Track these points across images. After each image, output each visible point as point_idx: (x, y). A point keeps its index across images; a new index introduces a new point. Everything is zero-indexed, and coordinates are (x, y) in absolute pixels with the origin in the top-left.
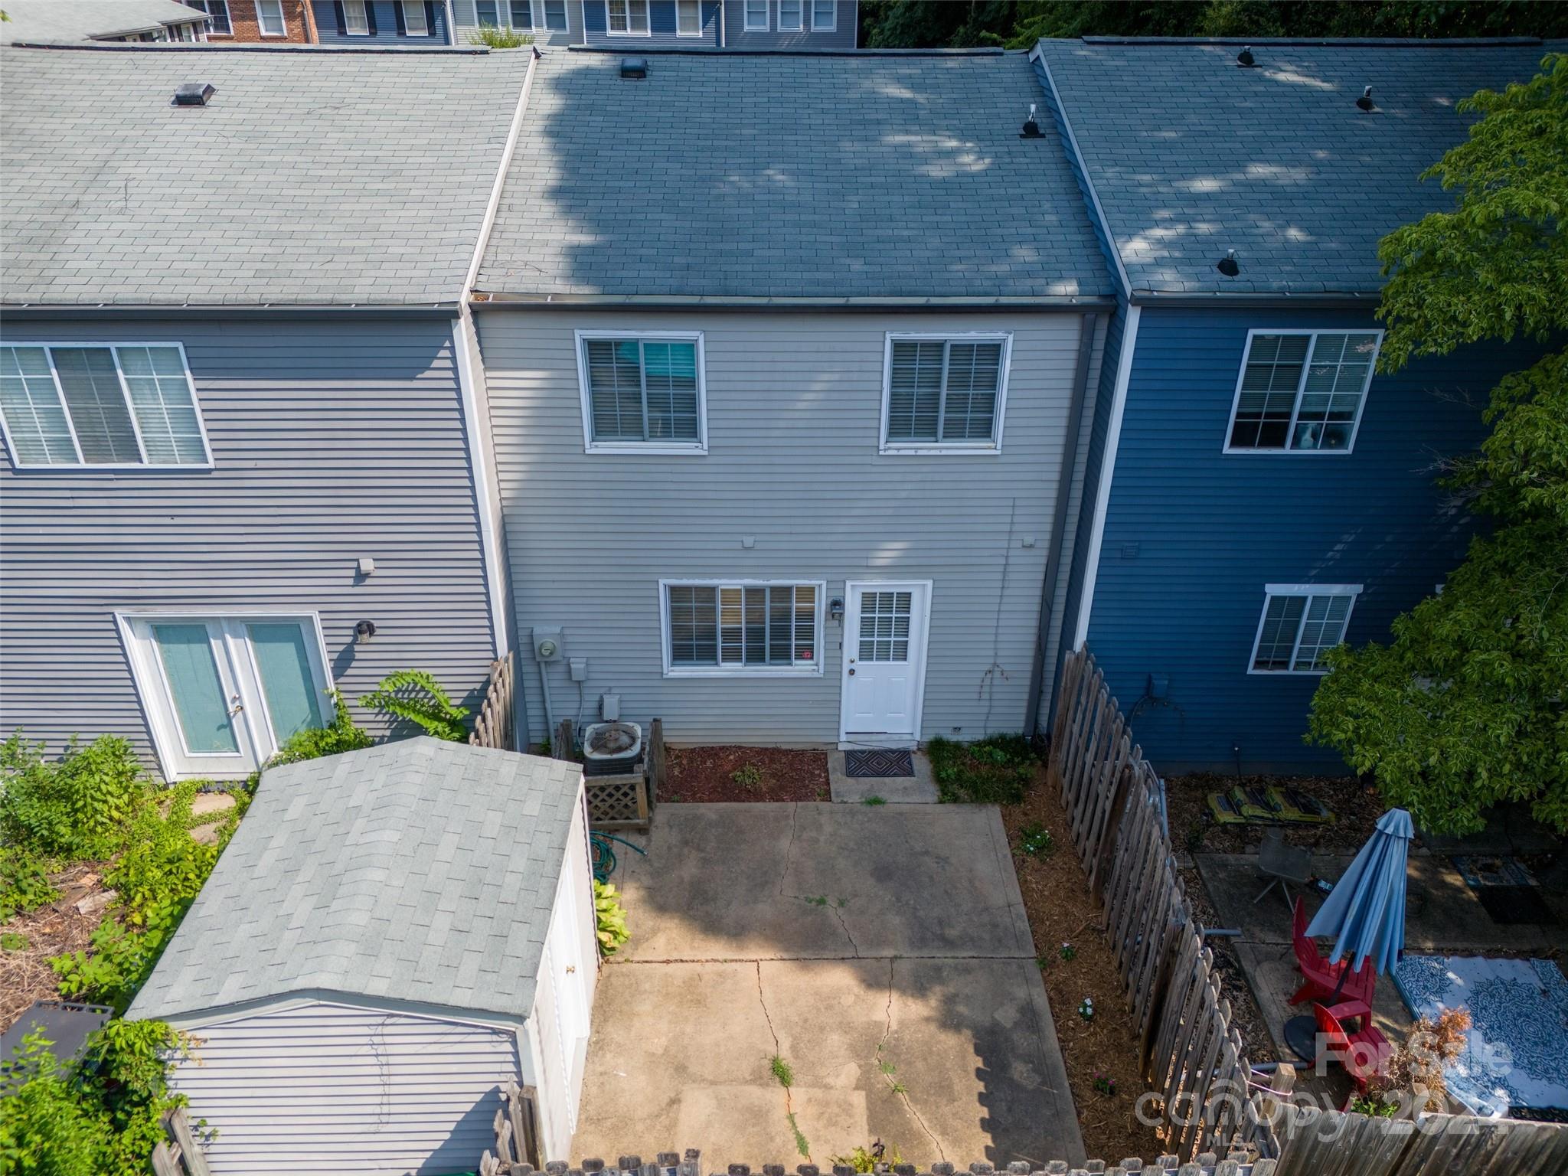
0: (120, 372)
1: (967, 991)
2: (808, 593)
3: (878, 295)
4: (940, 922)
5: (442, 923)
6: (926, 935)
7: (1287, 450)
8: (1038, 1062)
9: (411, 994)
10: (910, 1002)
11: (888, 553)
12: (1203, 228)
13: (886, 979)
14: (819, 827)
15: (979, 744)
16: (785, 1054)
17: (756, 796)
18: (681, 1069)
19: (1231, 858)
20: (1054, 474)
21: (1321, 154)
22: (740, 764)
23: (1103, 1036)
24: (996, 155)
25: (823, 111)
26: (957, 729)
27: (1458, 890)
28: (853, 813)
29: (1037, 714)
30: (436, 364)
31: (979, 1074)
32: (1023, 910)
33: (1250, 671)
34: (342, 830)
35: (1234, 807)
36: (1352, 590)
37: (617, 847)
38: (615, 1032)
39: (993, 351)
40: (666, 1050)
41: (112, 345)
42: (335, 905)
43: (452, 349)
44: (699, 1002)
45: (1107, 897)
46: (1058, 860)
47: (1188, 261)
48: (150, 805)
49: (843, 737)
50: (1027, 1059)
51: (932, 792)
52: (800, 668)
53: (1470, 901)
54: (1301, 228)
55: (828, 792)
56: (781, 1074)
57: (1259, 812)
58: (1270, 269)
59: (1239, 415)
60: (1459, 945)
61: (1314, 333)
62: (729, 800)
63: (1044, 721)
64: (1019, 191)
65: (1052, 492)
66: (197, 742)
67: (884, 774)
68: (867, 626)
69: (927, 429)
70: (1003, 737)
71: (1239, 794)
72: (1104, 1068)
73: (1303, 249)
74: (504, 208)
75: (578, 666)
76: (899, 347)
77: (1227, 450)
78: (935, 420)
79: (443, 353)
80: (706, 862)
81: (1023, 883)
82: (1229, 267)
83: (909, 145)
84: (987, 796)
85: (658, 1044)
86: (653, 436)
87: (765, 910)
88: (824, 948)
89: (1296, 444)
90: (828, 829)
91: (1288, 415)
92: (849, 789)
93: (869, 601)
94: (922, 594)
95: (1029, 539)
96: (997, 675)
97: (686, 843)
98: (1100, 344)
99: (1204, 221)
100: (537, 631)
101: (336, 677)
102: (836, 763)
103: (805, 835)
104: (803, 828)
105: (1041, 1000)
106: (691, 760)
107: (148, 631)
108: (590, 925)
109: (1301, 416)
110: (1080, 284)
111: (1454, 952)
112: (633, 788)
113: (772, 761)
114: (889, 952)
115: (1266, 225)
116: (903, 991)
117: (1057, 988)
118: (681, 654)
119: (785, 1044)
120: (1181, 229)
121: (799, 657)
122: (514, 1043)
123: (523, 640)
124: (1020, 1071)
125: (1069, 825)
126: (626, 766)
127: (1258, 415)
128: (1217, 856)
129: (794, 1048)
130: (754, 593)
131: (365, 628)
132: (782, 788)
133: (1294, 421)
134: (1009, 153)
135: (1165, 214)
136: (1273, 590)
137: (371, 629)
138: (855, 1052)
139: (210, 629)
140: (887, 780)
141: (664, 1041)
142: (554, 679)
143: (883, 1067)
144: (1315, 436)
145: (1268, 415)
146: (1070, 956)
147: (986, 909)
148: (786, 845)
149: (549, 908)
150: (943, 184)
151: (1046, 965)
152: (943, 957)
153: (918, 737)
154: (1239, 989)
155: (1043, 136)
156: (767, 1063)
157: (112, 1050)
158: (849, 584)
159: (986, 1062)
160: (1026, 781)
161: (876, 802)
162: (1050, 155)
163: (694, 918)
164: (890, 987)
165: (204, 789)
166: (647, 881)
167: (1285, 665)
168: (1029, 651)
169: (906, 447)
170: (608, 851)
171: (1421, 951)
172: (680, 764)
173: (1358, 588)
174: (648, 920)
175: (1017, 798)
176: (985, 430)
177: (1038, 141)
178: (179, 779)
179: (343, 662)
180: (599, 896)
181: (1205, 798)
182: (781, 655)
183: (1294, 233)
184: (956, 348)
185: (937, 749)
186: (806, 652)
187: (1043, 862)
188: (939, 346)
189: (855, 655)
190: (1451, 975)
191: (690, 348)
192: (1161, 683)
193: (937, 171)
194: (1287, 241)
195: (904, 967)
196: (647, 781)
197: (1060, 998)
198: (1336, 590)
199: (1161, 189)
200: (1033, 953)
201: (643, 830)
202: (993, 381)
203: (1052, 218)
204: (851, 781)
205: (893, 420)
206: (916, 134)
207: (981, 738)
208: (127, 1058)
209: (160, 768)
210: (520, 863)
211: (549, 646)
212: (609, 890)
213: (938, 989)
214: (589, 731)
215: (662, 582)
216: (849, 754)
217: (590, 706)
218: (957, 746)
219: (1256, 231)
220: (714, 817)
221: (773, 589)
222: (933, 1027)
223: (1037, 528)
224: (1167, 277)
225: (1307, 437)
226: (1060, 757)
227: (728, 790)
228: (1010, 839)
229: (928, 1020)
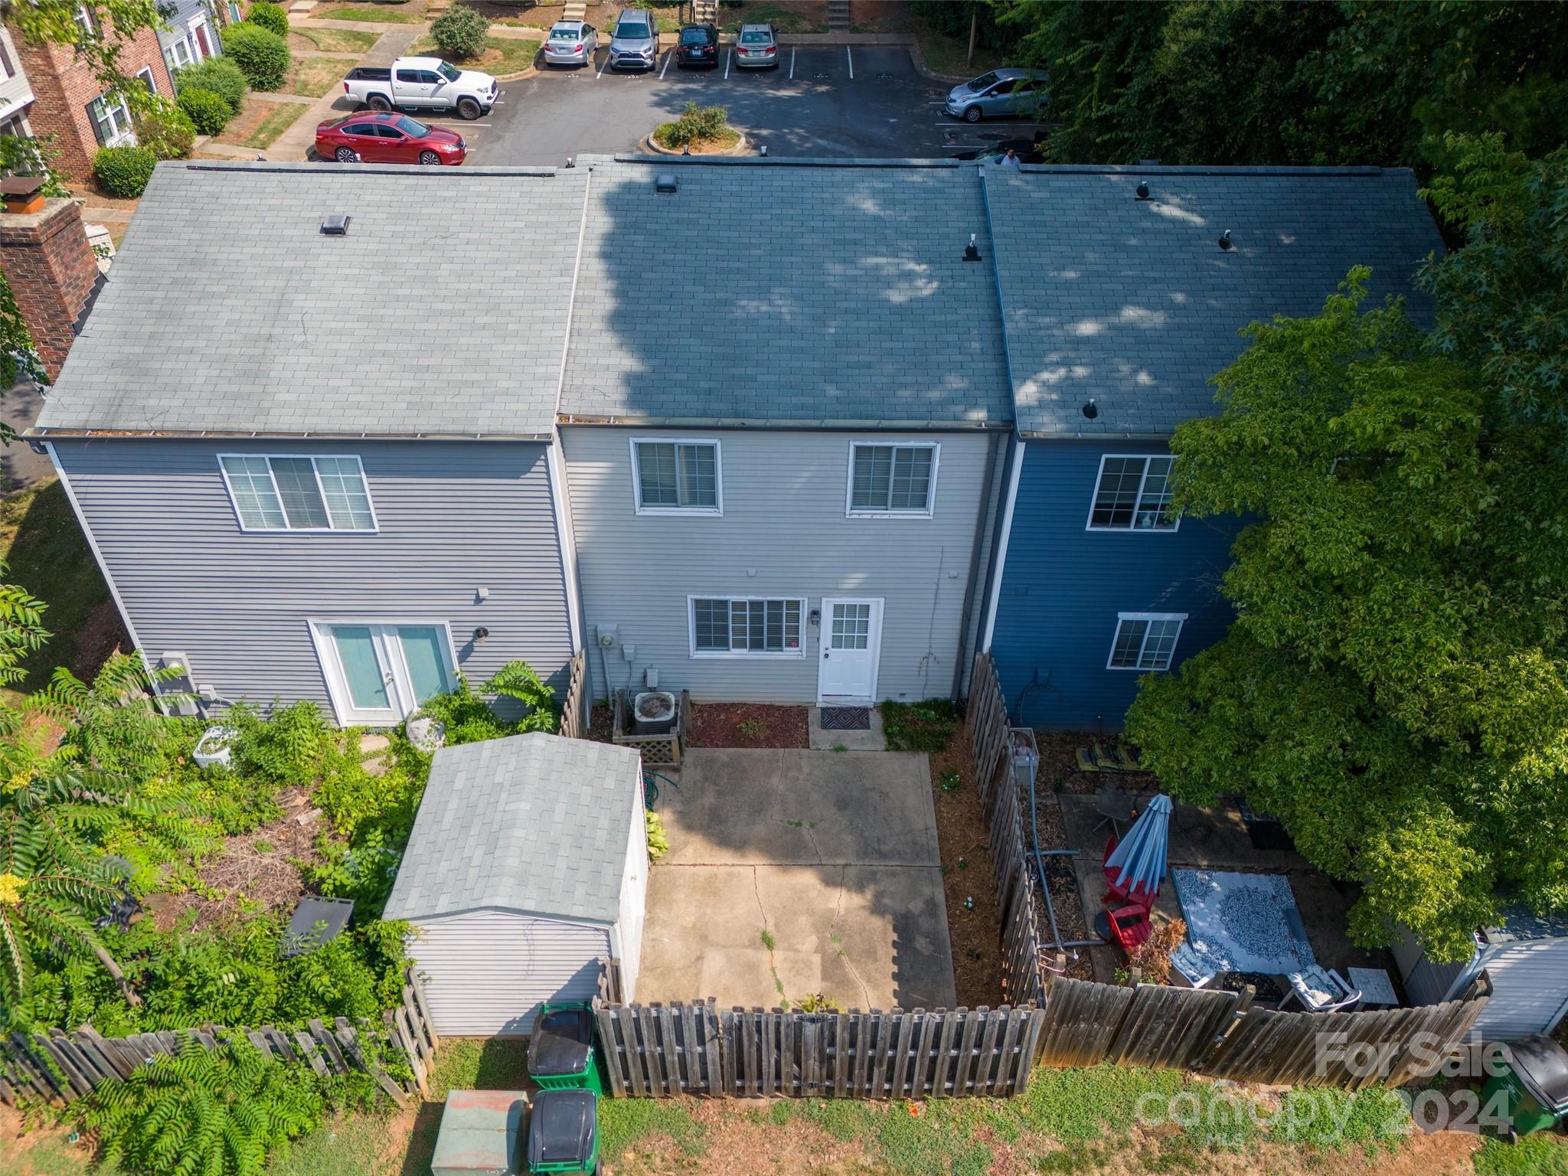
0: (317, 473)
1: (892, 889)
2: (795, 605)
3: (844, 418)
4: (879, 840)
5: (562, 863)
6: (869, 849)
7: (1132, 529)
8: (934, 938)
9: (549, 910)
10: (854, 895)
11: (853, 581)
12: (1080, 371)
13: (839, 880)
14: (800, 769)
15: (918, 705)
16: (771, 929)
17: (755, 743)
18: (704, 938)
19: (1084, 798)
20: (971, 531)
21: (1179, 298)
22: (746, 716)
23: (977, 922)
24: (942, 281)
25: (813, 230)
26: (902, 695)
27: (1237, 824)
28: (823, 758)
29: (960, 685)
30: (534, 469)
31: (895, 944)
32: (935, 832)
33: (1108, 667)
34: (493, 800)
35: (1091, 758)
36: (1181, 617)
37: (659, 781)
38: (661, 913)
39: (928, 453)
40: (694, 925)
41: (312, 457)
42: (498, 853)
43: (546, 460)
44: (715, 893)
45: (992, 826)
46: (964, 796)
47: (1062, 404)
48: (331, 742)
49: (820, 699)
50: (926, 935)
51: (881, 741)
52: (788, 654)
53: (1241, 833)
54: (1150, 374)
55: (807, 741)
56: (768, 942)
57: (1109, 764)
58: (1120, 412)
59: (1097, 506)
60: (1225, 864)
61: (1149, 457)
62: (736, 746)
63: (965, 690)
64: (955, 317)
65: (970, 543)
66: (361, 699)
67: (849, 727)
68: (838, 627)
69: (881, 502)
70: (936, 700)
71: (1098, 750)
72: (975, 941)
73: (1150, 393)
74: (575, 333)
75: (629, 651)
76: (858, 449)
77: (1088, 528)
78: (886, 495)
79: (539, 463)
80: (719, 794)
81: (938, 813)
82: (1090, 411)
83: (877, 267)
84: (919, 747)
85: (689, 921)
86: (684, 504)
87: (760, 829)
88: (799, 857)
89: (1139, 523)
90: (806, 770)
91: (1132, 506)
92: (822, 737)
93: (838, 609)
94: (877, 608)
95: (954, 573)
96: (931, 659)
97: (706, 779)
98: (1003, 450)
99: (1081, 364)
100: (599, 628)
101: (460, 662)
102: (814, 717)
103: (790, 774)
104: (789, 769)
105: (940, 897)
106: (710, 714)
107: (329, 631)
108: (644, 843)
109: (1142, 507)
110: (989, 411)
111: (1221, 868)
112: (669, 743)
113: (768, 715)
114: (841, 861)
115: (1125, 369)
116: (849, 889)
117: (952, 889)
118: (703, 642)
119: (771, 922)
120: (1062, 372)
121: (789, 645)
122: (608, 935)
123: (590, 633)
124: (921, 943)
125: (974, 770)
126: (664, 728)
127: (1111, 506)
128: (1074, 796)
129: (776, 925)
130: (756, 605)
131: (481, 633)
132: (775, 737)
133: (1136, 511)
134: (952, 277)
135: (1054, 357)
136: (1123, 616)
137: (486, 633)
138: (816, 928)
139: (372, 630)
140: (850, 731)
141: (693, 919)
142: (611, 659)
143: (834, 939)
144: (1152, 518)
145: (1119, 506)
146: (964, 866)
147: (911, 831)
148: (776, 782)
149: (624, 853)
150: (900, 310)
151: (946, 871)
152: (879, 865)
153: (874, 699)
154: (1071, 891)
155: (979, 259)
156: (759, 935)
157: (379, 936)
158: (824, 600)
159: (899, 937)
160: (949, 735)
161: (841, 749)
162: (982, 279)
163: (713, 835)
164: (841, 885)
165: (367, 732)
166: (679, 807)
167: (1134, 664)
168: (954, 644)
169: (866, 514)
170: (653, 784)
171: (1199, 867)
172: (702, 717)
173: (1186, 616)
174: (681, 836)
175: (941, 748)
176: (923, 503)
177: (976, 265)
178: (349, 725)
179: (465, 653)
180: (648, 820)
181: (1074, 752)
182: (775, 643)
183: (1143, 378)
184: (900, 450)
185: (888, 708)
186: (794, 642)
187: (953, 797)
188: (890, 448)
189: (829, 643)
190: (1214, 884)
191: (711, 449)
192: (1043, 674)
193: (897, 297)
194: (1137, 384)
195: (852, 872)
196: (679, 738)
197: (953, 895)
198: (1168, 617)
199: (1055, 332)
200: (939, 863)
201: (676, 770)
202: (928, 472)
203: (976, 345)
204: (824, 732)
205: (855, 495)
206: (883, 255)
207: (920, 700)
208: (387, 941)
209: (336, 718)
210: (604, 823)
211: (608, 638)
212: (655, 817)
213: (872, 887)
214: (638, 698)
215: (690, 597)
216: (824, 710)
217: (637, 676)
218: (902, 706)
219: (1115, 375)
220: (726, 759)
221: (769, 602)
222: (865, 914)
223: (959, 563)
224: (1046, 420)
225: (1147, 520)
226: (972, 722)
227: (736, 738)
228: (933, 778)
229: (864, 907)
